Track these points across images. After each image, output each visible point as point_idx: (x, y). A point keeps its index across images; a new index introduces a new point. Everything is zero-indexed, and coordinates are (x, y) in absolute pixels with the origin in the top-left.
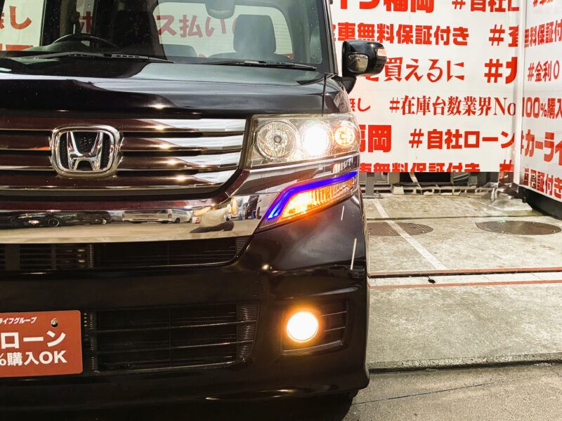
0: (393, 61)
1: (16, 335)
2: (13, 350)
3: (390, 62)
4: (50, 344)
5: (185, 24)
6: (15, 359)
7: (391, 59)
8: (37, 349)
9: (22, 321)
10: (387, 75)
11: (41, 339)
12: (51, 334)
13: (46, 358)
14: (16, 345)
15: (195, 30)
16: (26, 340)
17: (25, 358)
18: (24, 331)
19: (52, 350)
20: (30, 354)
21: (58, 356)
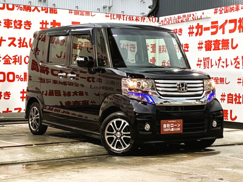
1: (173, 124)
4: (178, 126)
6: (173, 130)
8: (176, 127)
9: (174, 121)
11: (177, 125)
12: (178, 124)
13: (177, 129)
14: (173, 127)
16: (175, 125)
17: (174, 129)
20: (175, 128)
21: (179, 129)
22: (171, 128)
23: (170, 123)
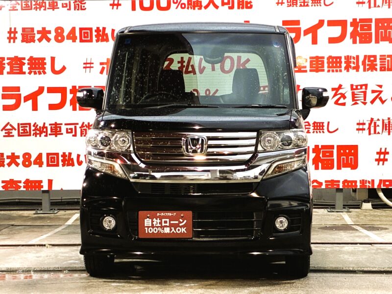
0: (359, 87)
1: (168, 220)
2: (166, 226)
3: (357, 89)
4: (181, 225)
5: (182, 64)
6: (167, 230)
7: (357, 86)
8: (176, 226)
9: (170, 214)
10: (353, 100)
11: (177, 222)
12: (181, 220)
13: (179, 230)
14: (168, 224)
15: (190, 69)
16: (172, 222)
17: (171, 230)
18: (171, 219)
19: (181, 227)
20: (173, 228)
21: (183, 230)
22: (163, 227)
23: (161, 218)
